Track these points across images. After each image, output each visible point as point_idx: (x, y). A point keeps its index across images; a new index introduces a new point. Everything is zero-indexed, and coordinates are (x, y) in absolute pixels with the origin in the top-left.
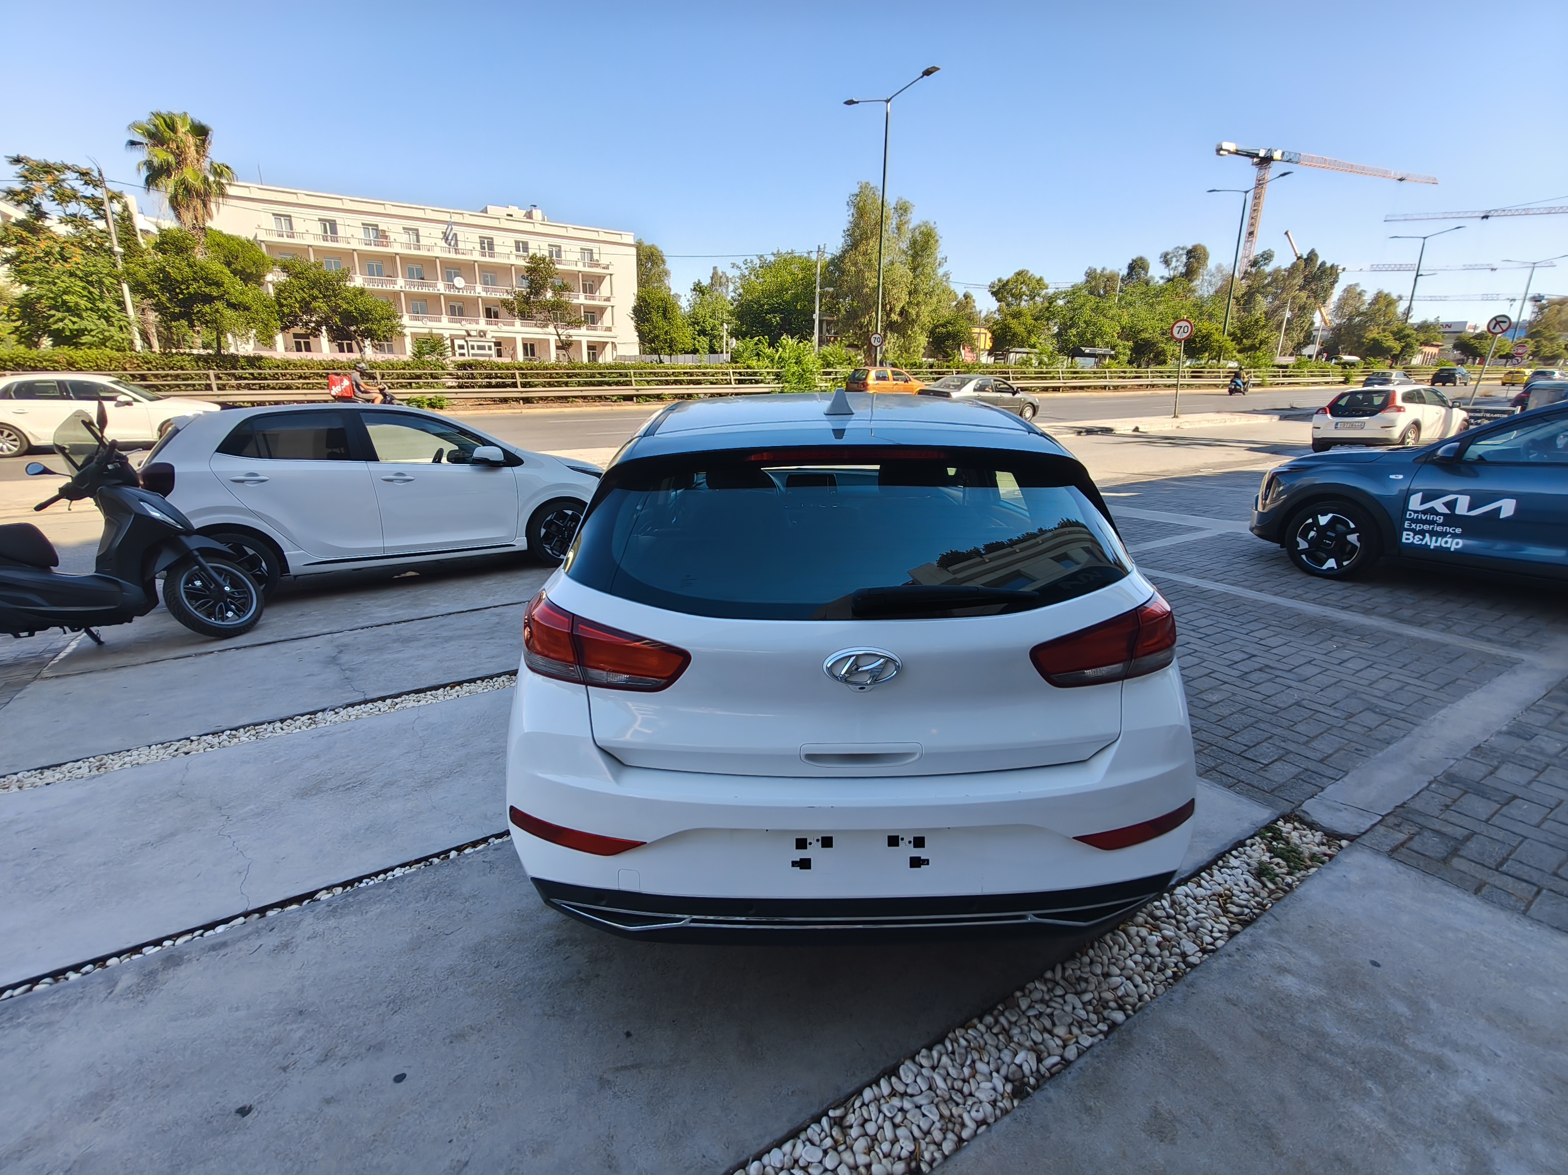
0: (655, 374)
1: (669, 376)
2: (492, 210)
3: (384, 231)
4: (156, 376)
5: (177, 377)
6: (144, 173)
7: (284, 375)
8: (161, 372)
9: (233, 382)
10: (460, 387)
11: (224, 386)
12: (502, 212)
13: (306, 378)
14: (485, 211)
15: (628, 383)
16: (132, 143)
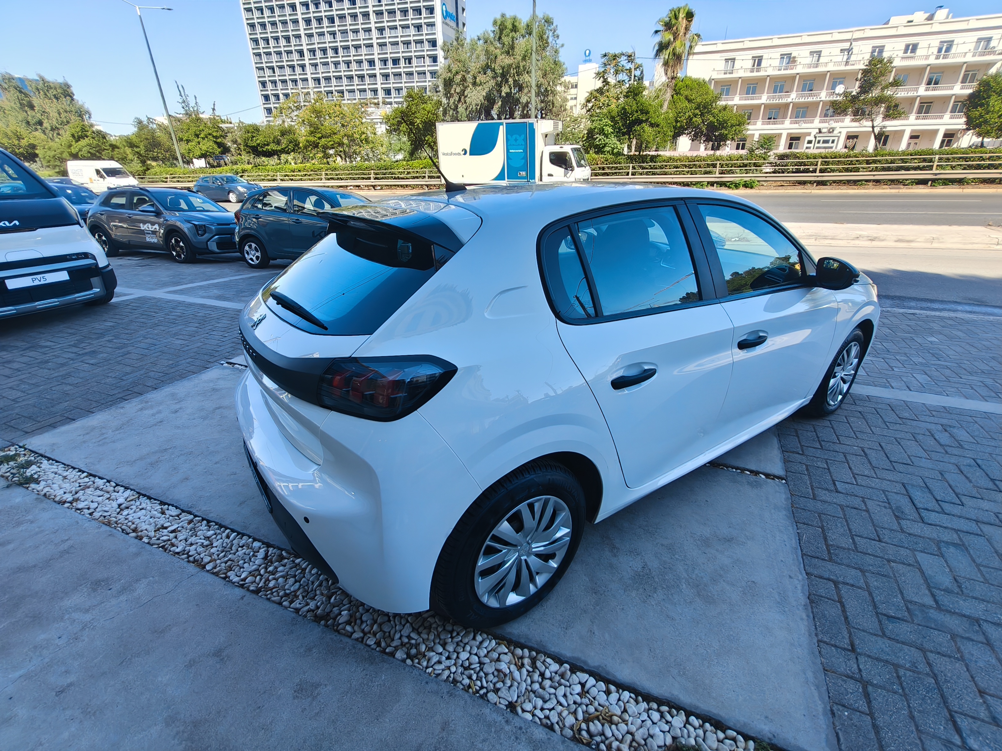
0: (965, 159)
1: (984, 160)
2: (894, 21)
3: (794, 57)
4: (608, 168)
5: (616, 168)
6: (657, 48)
7: (666, 166)
8: (611, 165)
9: (641, 171)
10: (774, 172)
11: (635, 173)
12: (904, 19)
13: (677, 167)
14: (887, 23)
15: (931, 168)
16: (656, 32)
